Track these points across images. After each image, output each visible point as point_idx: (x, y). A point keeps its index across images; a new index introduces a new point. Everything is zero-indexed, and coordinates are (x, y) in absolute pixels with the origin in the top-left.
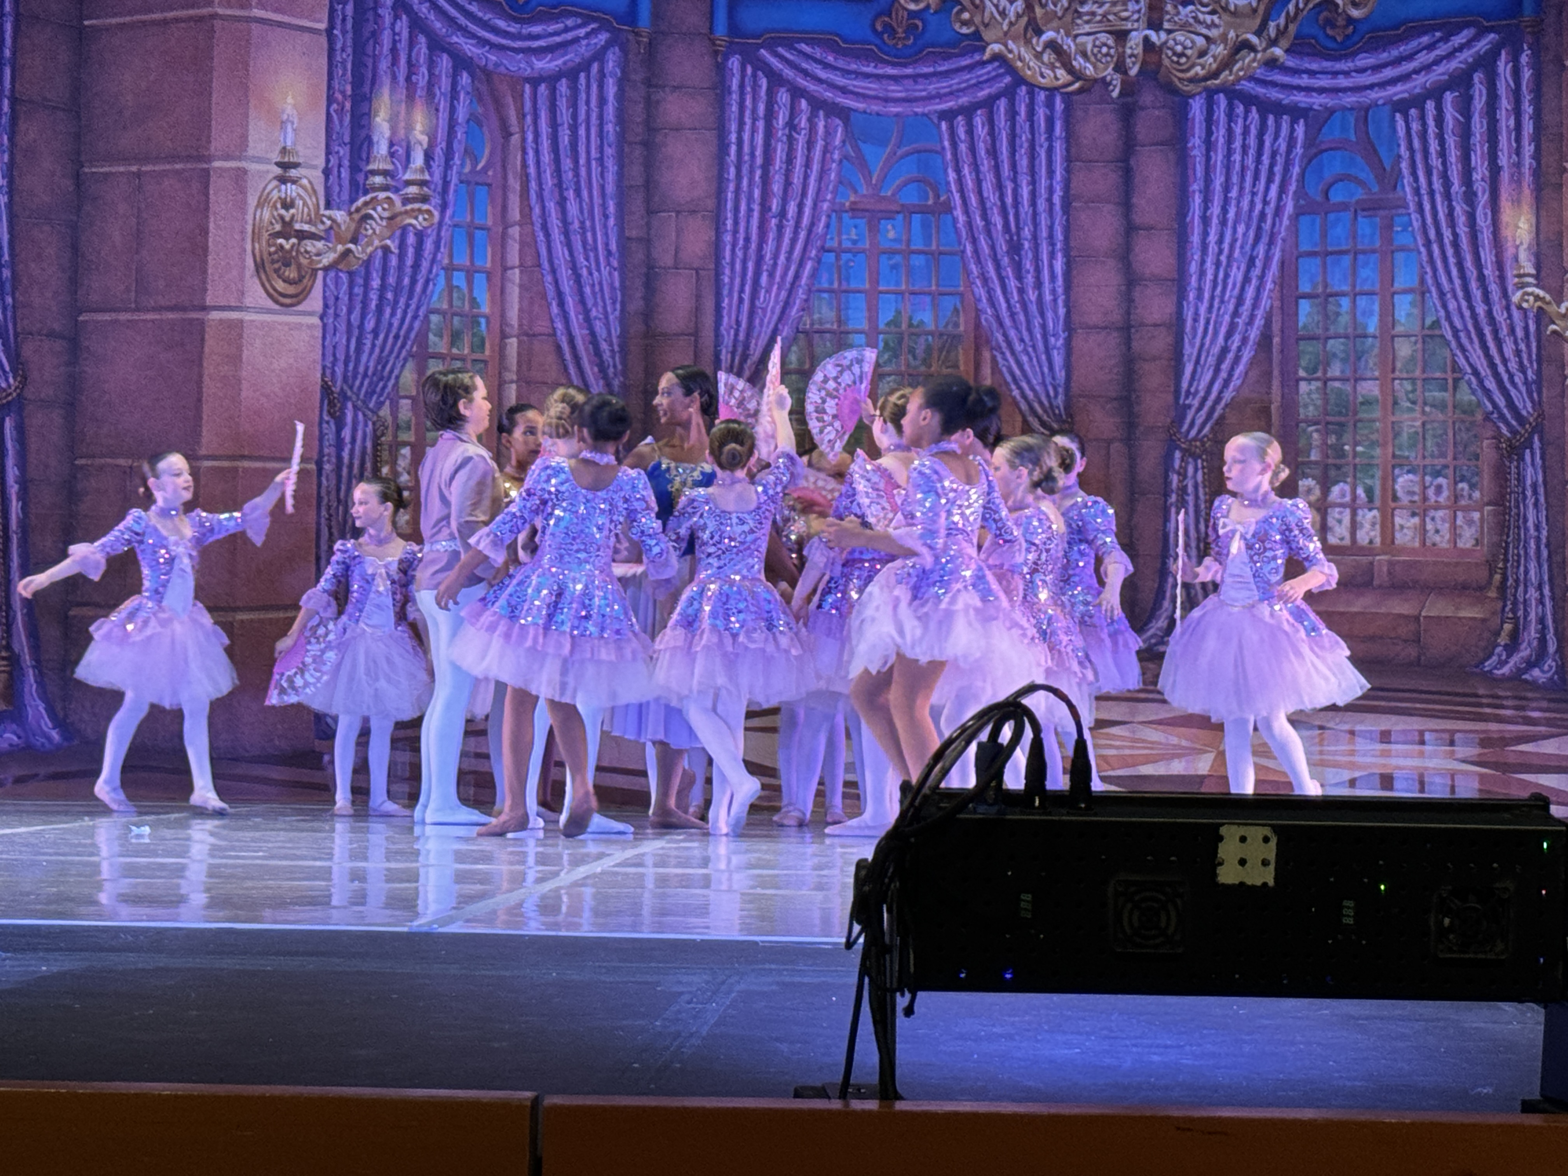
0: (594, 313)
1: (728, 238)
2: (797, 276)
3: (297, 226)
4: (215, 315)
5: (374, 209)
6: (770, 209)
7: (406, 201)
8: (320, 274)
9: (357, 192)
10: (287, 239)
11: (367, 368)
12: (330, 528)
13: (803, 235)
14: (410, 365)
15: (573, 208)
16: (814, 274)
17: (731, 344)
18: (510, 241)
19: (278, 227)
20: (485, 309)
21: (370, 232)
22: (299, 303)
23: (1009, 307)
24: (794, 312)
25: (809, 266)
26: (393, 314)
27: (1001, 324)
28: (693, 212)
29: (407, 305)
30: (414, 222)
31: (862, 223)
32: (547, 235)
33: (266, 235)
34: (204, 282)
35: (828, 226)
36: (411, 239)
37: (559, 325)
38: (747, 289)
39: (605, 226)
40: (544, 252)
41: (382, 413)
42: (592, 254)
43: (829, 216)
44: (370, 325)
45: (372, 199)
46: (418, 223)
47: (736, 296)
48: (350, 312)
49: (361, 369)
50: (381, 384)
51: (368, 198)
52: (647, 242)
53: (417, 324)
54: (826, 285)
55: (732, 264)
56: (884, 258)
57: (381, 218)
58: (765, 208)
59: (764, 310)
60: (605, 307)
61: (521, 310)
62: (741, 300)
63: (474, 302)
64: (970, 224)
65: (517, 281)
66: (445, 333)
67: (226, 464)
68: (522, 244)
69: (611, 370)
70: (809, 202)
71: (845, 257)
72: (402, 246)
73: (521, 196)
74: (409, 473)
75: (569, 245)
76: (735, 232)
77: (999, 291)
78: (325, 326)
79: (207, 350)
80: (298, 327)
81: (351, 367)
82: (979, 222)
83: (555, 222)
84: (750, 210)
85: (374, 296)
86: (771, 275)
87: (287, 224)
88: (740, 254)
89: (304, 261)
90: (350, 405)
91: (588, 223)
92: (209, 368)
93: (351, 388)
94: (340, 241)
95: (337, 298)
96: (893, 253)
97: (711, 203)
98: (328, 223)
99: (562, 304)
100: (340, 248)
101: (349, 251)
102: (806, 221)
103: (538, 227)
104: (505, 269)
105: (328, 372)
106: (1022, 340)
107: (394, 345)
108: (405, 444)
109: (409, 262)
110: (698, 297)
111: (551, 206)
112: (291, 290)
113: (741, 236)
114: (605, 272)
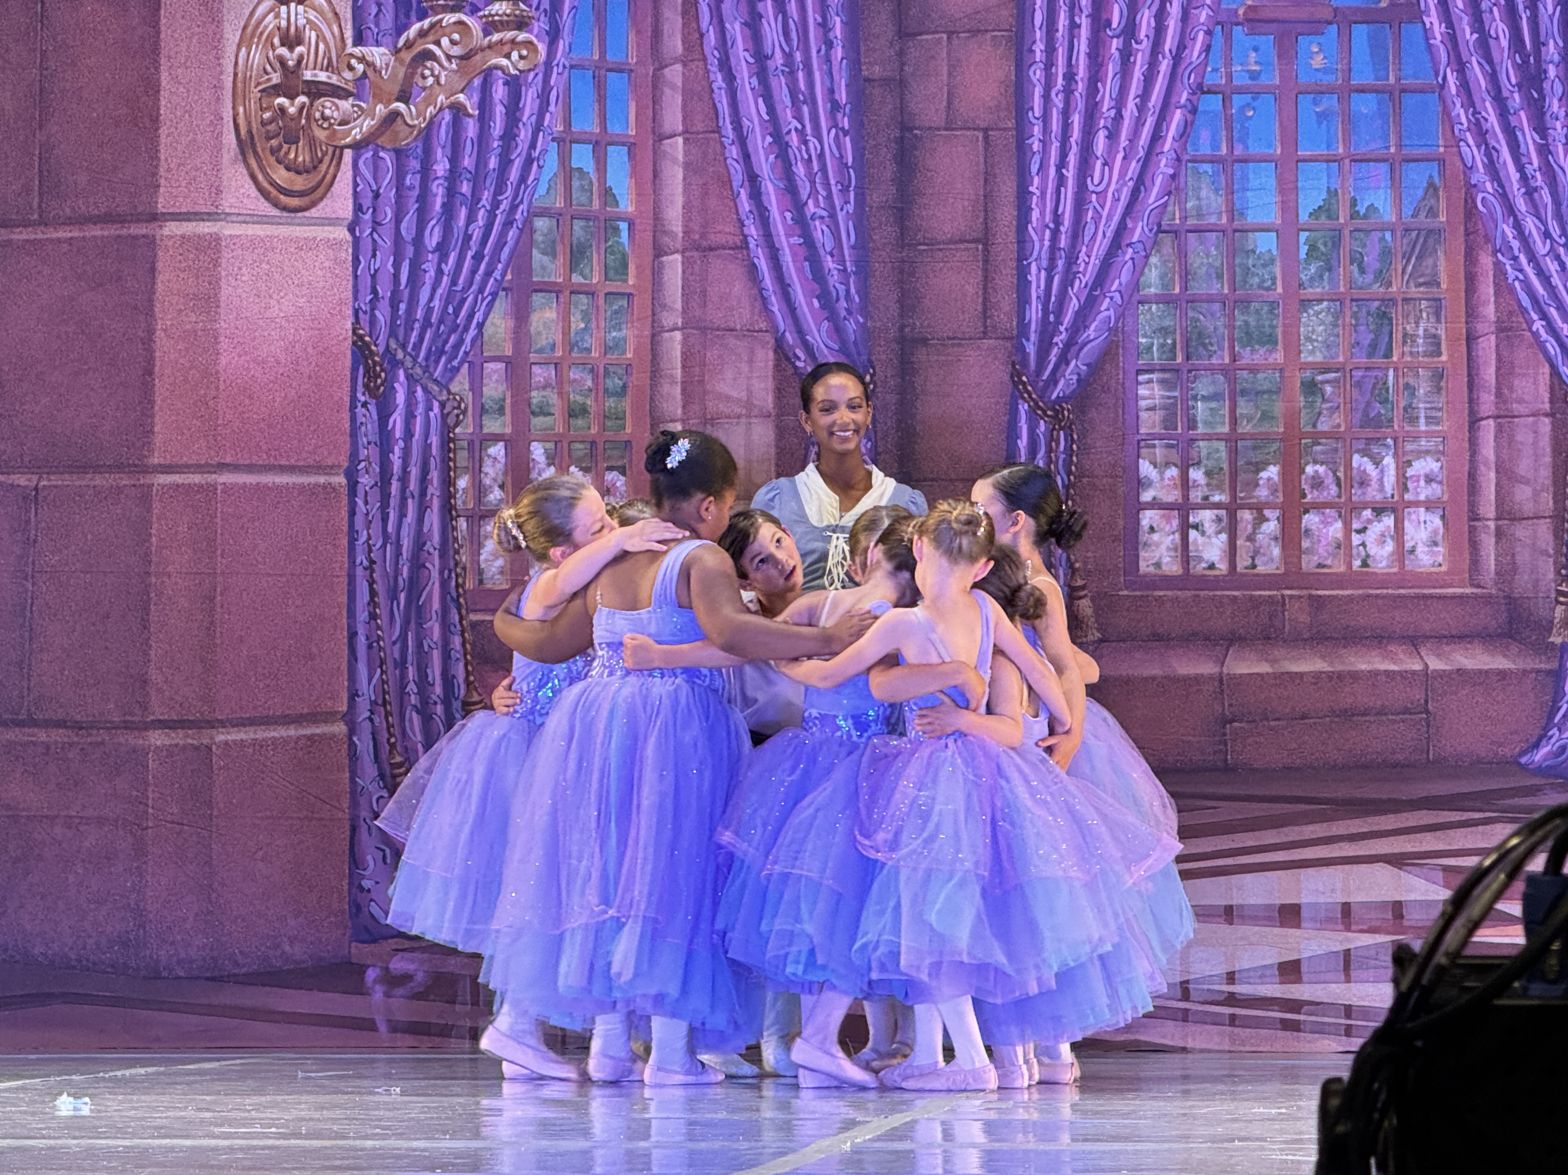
0: (811, 208)
1: (1036, 74)
2: (1156, 137)
3: (308, 75)
4: (172, 228)
5: (438, 43)
6: (1109, 23)
7: (490, 27)
8: (348, 154)
9: (408, 16)
10: (292, 97)
11: (429, 310)
12: (371, 582)
13: (1164, 66)
14: (502, 305)
15: (771, 31)
16: (1184, 134)
17: (1044, 255)
18: (667, 91)
19: (276, 78)
20: (627, 205)
21: (430, 80)
22: (314, 204)
23: (1524, 179)
24: (1152, 197)
25: (1178, 116)
26: (471, 219)
27: (1510, 210)
28: (975, 32)
29: (496, 204)
30: (504, 62)
31: (1267, 42)
32: (730, 78)
33: (255, 93)
34: (154, 175)
35: (1207, 49)
36: (499, 92)
37: (752, 230)
38: (1072, 159)
39: (828, 60)
40: (724, 106)
41: (454, 387)
42: (805, 109)
43: (1209, 33)
44: (432, 238)
45: (432, 26)
46: (511, 63)
47: (1052, 171)
48: (398, 220)
49: (419, 314)
50: (453, 339)
51: (426, 23)
52: (901, 85)
53: (512, 234)
54: (1205, 149)
55: (1046, 118)
56: (1305, 101)
57: (449, 58)
58: (1099, 23)
59: (1102, 195)
60: (829, 197)
61: (687, 206)
62: (1061, 180)
63: (607, 194)
64: (1452, 38)
65: (681, 158)
66: (559, 248)
67: (196, 479)
68: (688, 94)
69: (843, 304)
70: (1174, 10)
71: (1238, 100)
72: (485, 104)
73: (685, 13)
74: (502, 487)
75: (767, 94)
76: (1049, 64)
77: (1506, 154)
78: (356, 242)
79: (160, 287)
80: (311, 244)
81: (403, 306)
82: (1469, 36)
83: (741, 56)
84: (1074, 26)
85: (438, 190)
86: (1113, 137)
87: (291, 73)
88: (1058, 101)
89: (321, 134)
90: (401, 374)
91: (798, 56)
92: (164, 319)
93: (404, 347)
94: (379, 98)
95: (377, 195)
96: (1320, 92)
97: (1006, 15)
98: (360, 68)
99: (756, 195)
100: (380, 109)
101: (397, 114)
102: (1169, 43)
103: (714, 67)
104: (660, 138)
105: (364, 319)
106: (1547, 235)
107: (474, 272)
108: (496, 438)
109: (497, 128)
110: (988, 177)
111: (736, 29)
112: (300, 183)
113: (1060, 69)
114: (829, 138)
